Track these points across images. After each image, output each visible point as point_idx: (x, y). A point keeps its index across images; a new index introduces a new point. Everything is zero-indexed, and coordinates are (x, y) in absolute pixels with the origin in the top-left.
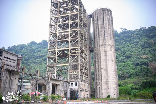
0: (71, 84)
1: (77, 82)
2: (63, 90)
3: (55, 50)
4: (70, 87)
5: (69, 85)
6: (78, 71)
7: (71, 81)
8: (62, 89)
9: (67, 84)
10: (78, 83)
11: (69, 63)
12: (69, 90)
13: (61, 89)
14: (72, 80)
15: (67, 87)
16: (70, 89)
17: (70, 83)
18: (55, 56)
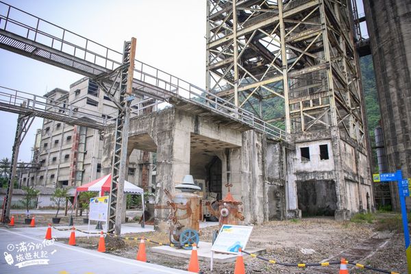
0: (298, 155)
1: (328, 143)
2: (263, 176)
3: (230, 37)
4: (298, 164)
5: (291, 156)
6: (328, 94)
7: (299, 140)
8: (258, 172)
9: (281, 151)
10: (334, 147)
11: (285, 72)
12: (295, 178)
13: (252, 169)
14: (302, 138)
15: (281, 163)
16: (298, 173)
17: (294, 151)
18: (231, 60)
